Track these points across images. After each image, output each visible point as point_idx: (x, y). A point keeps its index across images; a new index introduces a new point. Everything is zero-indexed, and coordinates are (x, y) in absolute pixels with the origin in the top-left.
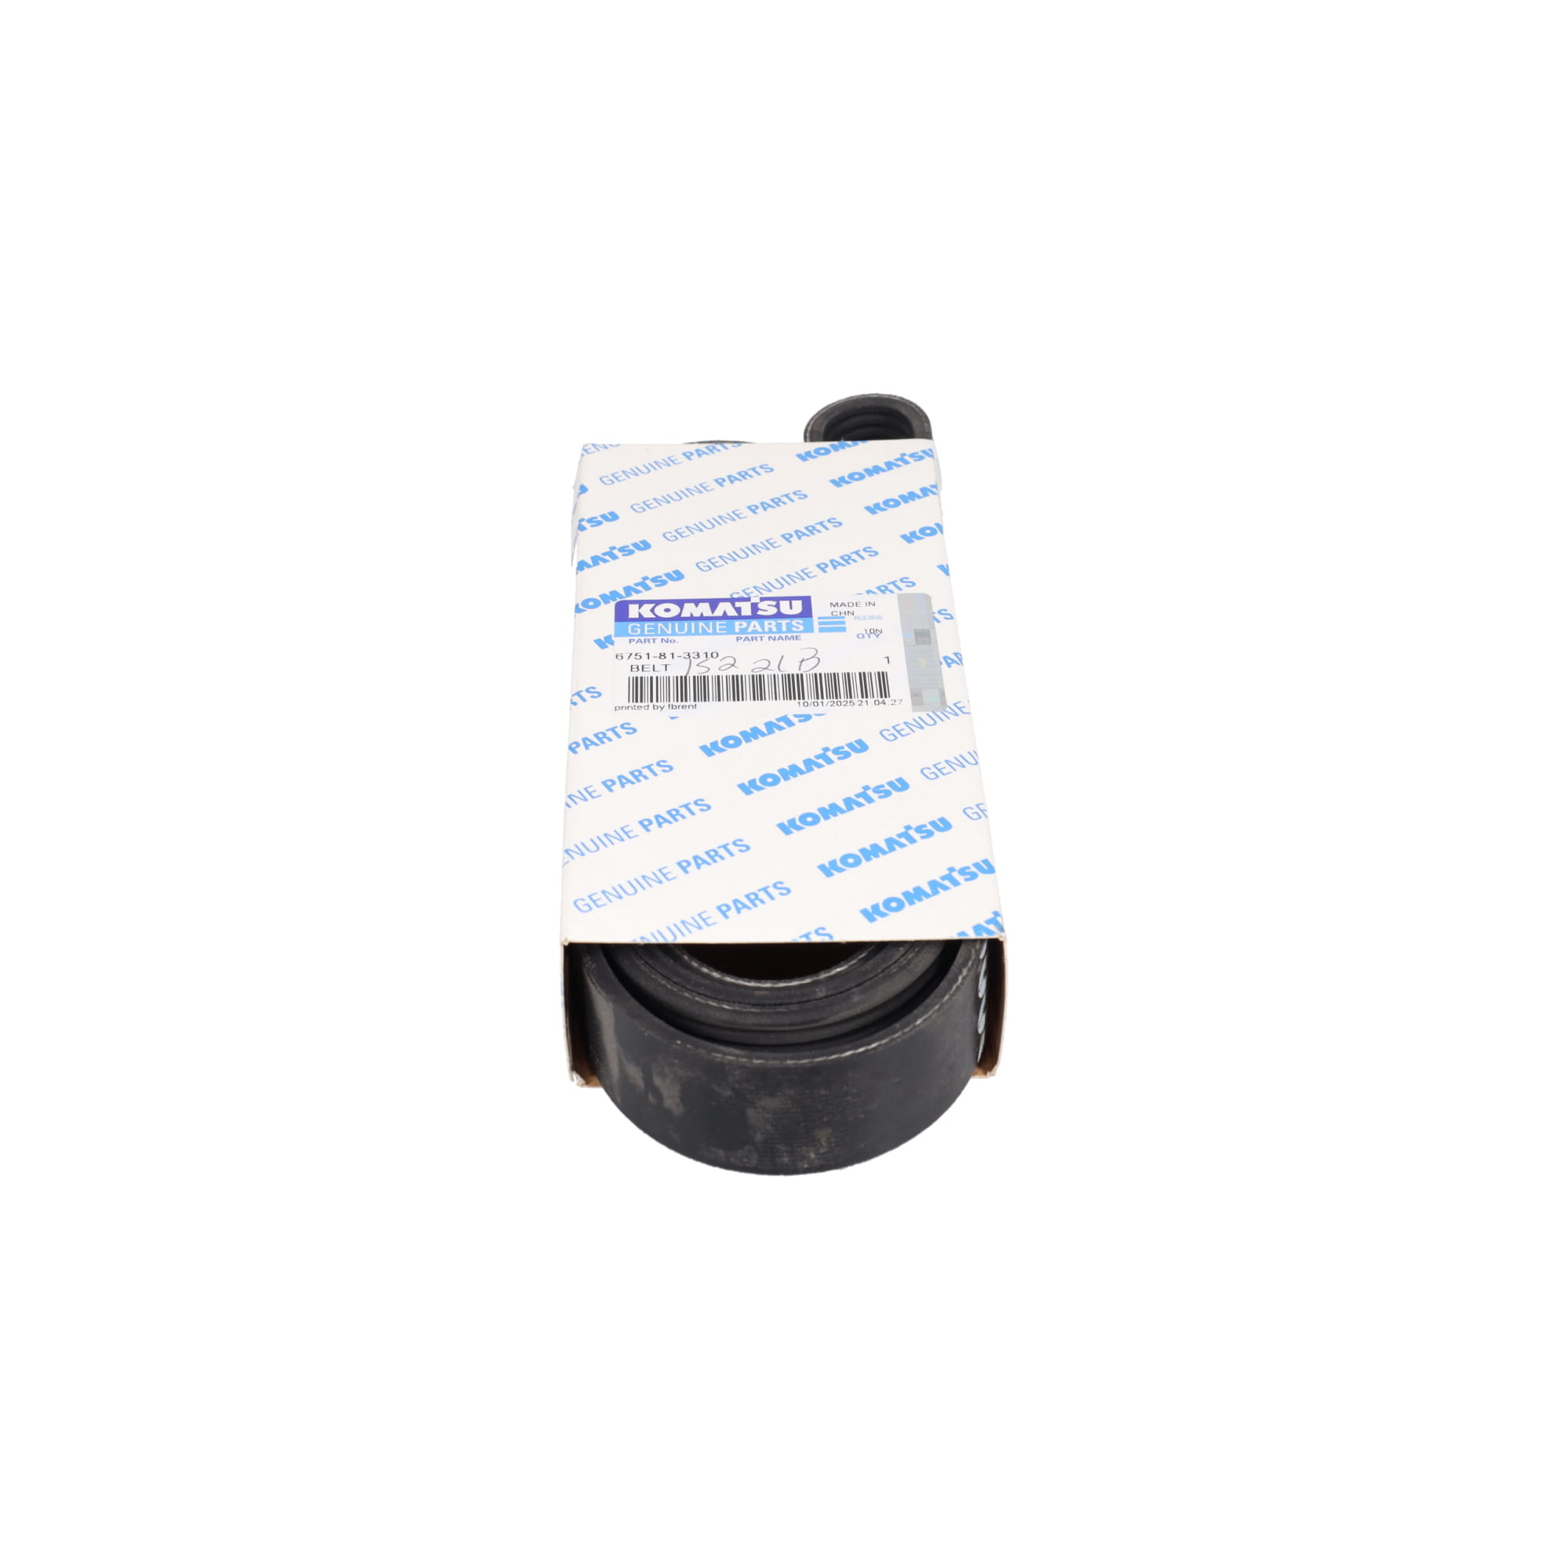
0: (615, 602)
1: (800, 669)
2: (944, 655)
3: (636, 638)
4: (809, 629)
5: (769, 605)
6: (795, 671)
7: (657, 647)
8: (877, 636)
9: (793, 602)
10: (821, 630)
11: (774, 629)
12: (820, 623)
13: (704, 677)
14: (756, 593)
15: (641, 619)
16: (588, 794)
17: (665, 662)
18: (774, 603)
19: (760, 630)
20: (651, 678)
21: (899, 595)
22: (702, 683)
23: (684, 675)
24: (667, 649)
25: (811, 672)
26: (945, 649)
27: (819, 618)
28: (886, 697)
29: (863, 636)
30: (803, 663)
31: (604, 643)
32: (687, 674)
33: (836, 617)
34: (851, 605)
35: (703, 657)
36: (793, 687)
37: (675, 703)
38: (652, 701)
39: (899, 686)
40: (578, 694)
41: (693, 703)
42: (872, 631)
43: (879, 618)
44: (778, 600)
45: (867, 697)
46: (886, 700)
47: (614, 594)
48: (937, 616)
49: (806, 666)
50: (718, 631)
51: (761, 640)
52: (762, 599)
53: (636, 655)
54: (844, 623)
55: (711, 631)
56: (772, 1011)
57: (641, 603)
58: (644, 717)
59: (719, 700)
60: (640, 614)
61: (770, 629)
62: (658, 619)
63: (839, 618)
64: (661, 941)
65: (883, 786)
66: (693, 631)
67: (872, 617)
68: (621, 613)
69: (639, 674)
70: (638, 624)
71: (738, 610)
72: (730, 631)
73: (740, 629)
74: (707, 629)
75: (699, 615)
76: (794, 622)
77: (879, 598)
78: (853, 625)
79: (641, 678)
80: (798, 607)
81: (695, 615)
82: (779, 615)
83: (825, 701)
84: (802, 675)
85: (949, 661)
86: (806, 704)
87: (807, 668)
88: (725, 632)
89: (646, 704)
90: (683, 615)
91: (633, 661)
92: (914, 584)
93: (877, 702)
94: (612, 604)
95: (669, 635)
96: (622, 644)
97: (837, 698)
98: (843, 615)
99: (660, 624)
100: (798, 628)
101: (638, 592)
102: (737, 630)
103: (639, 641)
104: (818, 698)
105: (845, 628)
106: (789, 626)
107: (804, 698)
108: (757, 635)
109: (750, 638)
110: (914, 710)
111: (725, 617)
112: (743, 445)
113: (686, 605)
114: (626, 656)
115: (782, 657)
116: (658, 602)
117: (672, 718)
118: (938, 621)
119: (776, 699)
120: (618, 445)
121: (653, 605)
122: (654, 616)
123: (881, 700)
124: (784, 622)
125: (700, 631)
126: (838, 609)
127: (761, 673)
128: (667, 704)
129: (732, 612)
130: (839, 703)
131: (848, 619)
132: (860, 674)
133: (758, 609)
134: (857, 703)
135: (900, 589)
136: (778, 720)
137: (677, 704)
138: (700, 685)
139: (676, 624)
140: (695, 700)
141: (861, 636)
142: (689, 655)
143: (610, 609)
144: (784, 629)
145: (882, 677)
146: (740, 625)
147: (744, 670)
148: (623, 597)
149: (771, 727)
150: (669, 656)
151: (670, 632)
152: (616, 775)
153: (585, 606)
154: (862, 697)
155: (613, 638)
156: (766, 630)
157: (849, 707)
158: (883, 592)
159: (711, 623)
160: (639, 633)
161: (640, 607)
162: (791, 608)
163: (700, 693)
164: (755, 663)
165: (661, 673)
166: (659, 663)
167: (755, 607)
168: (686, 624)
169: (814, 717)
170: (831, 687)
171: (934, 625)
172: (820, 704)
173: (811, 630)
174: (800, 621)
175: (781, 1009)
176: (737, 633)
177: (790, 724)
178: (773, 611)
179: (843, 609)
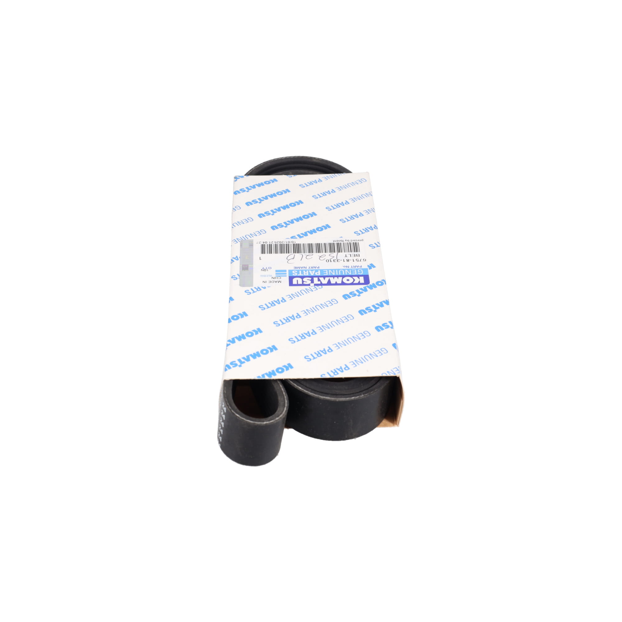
0: (370, 284)
1: (295, 255)
2: (238, 261)
3: (359, 268)
4: (290, 271)
5: (306, 282)
6: (296, 254)
7: (351, 264)
8: (263, 268)
9: (296, 283)
10: (285, 271)
11: (304, 271)
12: (286, 274)
13: (331, 252)
14: (312, 288)
15: (358, 276)
16: (368, 212)
17: (347, 258)
18: (304, 283)
19: (310, 271)
20: (351, 252)
21: (252, 286)
22: (332, 250)
23: (339, 253)
24: (346, 264)
25: (290, 254)
26: (237, 264)
27: (286, 276)
28: (263, 245)
29: (269, 268)
30: (293, 257)
31: (371, 266)
32: (338, 253)
33: (279, 276)
34: (273, 282)
35: (332, 260)
36: (297, 249)
37: (341, 242)
38: (350, 243)
39: (257, 248)
40: (378, 246)
41: (334, 242)
42: (265, 270)
43: (261, 276)
44: (303, 285)
45: (270, 245)
46: (262, 243)
47: (371, 288)
48: (238, 277)
49: (292, 256)
50: (327, 271)
51: (309, 267)
52: (309, 285)
53: (358, 261)
54: (276, 274)
55: (330, 271)
57: (359, 284)
58: (353, 238)
59: (325, 244)
60: (359, 278)
61: (306, 272)
62: (351, 276)
63: (278, 276)
65: (267, 215)
66: (337, 271)
67: (265, 276)
68: (367, 280)
69: (356, 253)
70: (359, 274)
71: (319, 280)
72: (322, 271)
73: (318, 272)
74: (331, 272)
75: (335, 278)
76: (296, 275)
77: (261, 285)
78: (273, 273)
79: (355, 252)
80: (295, 281)
81: (337, 278)
82: (302, 277)
83: (285, 243)
84: (294, 253)
85: (237, 258)
86: (293, 242)
87: (292, 255)
89: (352, 242)
90: (342, 278)
91: (359, 258)
92: (245, 291)
93: (266, 242)
94: (371, 283)
95: (346, 269)
96: (365, 265)
97: (281, 244)
98: (276, 277)
99: (350, 274)
100: (295, 272)
101: (361, 289)
102: (319, 271)
103: (358, 267)
104: (288, 244)
105: (276, 272)
106: (298, 273)
107: (293, 244)
108: (311, 269)
109: (314, 268)
110: (253, 240)
111: (324, 277)
113: (340, 282)
114: (362, 260)
115: (301, 260)
117: (342, 237)
118: (238, 275)
119: (304, 244)
121: (354, 282)
122: (353, 277)
123: (265, 243)
124: (300, 274)
125: (334, 271)
126: (278, 280)
127: (309, 254)
128: (344, 242)
129: (322, 279)
130: (280, 242)
131: (274, 276)
132: (271, 253)
133: (311, 280)
134: (274, 242)
135: (252, 289)
136: (303, 237)
137: (340, 242)
138: (332, 249)
139: (344, 274)
140: (334, 243)
141: (270, 268)
142: (338, 261)
143: (372, 281)
144: (300, 272)
145: (263, 252)
146: (318, 274)
147: (316, 255)
148: (367, 286)
149: (306, 234)
150: (345, 260)
151: (346, 270)
152: (359, 218)
153: (382, 283)
154: (271, 245)
155: (368, 268)
156: (307, 271)
157: (277, 241)
158: (259, 288)
159: (330, 274)
160: (358, 270)
161: (359, 282)
162: (297, 281)
163: (332, 246)
164: (312, 258)
165: (347, 253)
166: (349, 258)
167: (312, 281)
168: (340, 274)
169: (290, 238)
170: (283, 248)
171: (240, 273)
172: (287, 242)
173: (289, 271)
174: (294, 275)
176: (319, 270)
177: (299, 235)
178: (305, 279)
179: (276, 280)
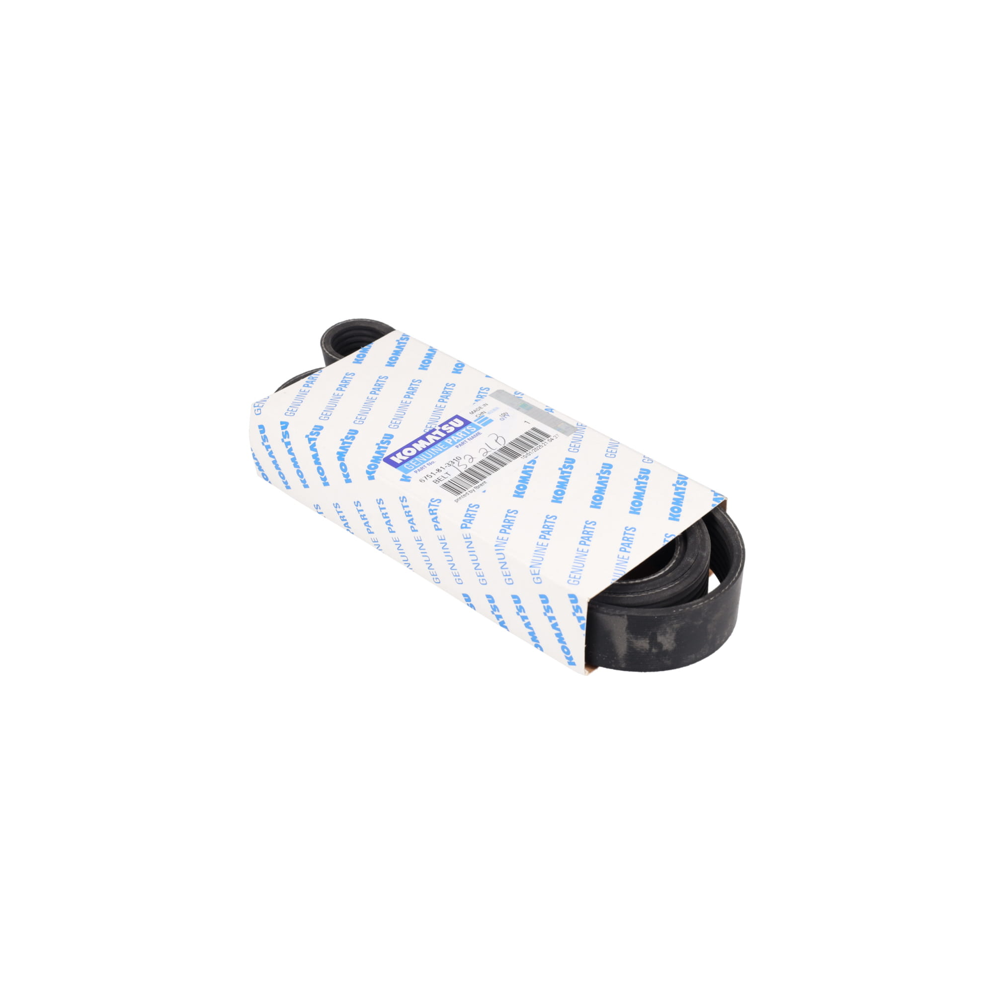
0: (382, 460)
3: (416, 470)
4: (478, 428)
5: (447, 427)
6: (500, 446)
7: (431, 468)
8: (508, 416)
9: (454, 420)
10: (483, 425)
12: (478, 423)
13: (469, 469)
14: (433, 424)
15: (405, 461)
16: (502, 540)
17: (444, 472)
18: (447, 425)
19: (459, 439)
20: (449, 481)
21: (490, 396)
23: (460, 473)
24: (436, 466)
25: (507, 444)
26: (540, 406)
27: (475, 421)
28: (549, 437)
29: (503, 419)
30: (498, 442)
31: (406, 479)
33: (481, 417)
34: (478, 409)
35: (455, 462)
37: (477, 485)
38: (465, 490)
39: (547, 430)
42: (503, 415)
43: (498, 408)
44: (447, 423)
45: (543, 441)
46: (552, 438)
47: (376, 460)
48: (517, 396)
49: (501, 442)
50: (444, 449)
51: (466, 442)
52: (440, 426)
53: (428, 476)
54: (487, 418)
56: (683, 579)
57: (394, 455)
59: (490, 474)
60: (401, 460)
62: (412, 457)
64: (621, 576)
65: (602, 470)
66: (434, 454)
67: (495, 410)
68: (391, 463)
69: (442, 483)
70: (407, 464)
71: (438, 436)
75: (426, 447)
76: (468, 428)
77: (484, 401)
78: (492, 417)
79: (445, 484)
80: (459, 421)
81: (424, 447)
82: (457, 429)
83: (530, 451)
84: (505, 446)
85: (549, 410)
86: (525, 456)
87: (504, 443)
88: (447, 447)
89: (465, 493)
90: (419, 451)
91: (431, 479)
92: (488, 388)
93: (549, 441)
94: (382, 462)
95: (427, 461)
96: (414, 475)
97: (532, 447)
98: (482, 415)
99: (417, 459)
100: (473, 430)
101: (384, 451)
102: (451, 444)
103: (419, 470)
104: (526, 452)
105: (491, 420)
106: (468, 431)
107: (520, 455)
108: (462, 442)
109: (462, 444)
110: (568, 436)
111: (437, 441)
112: (322, 370)
113: (414, 445)
114: (424, 479)
115: (486, 444)
116: (401, 450)
117: (484, 491)
118: (521, 398)
119: (510, 461)
120: (268, 397)
121: (400, 453)
122: (408, 457)
123: (550, 439)
124: (464, 430)
125: (437, 452)
127: (489, 454)
128: (473, 488)
129: (437, 438)
130: (536, 449)
131: (486, 415)
132: (526, 433)
133: (445, 431)
134: (543, 445)
135: (486, 393)
136: (524, 468)
138: (473, 473)
142: (448, 464)
143: (383, 465)
144: (468, 433)
145: (536, 430)
146: (448, 441)
147: (480, 457)
148: (382, 457)
149: (526, 473)
150: (441, 469)
151: (426, 459)
152: (501, 527)
154: (541, 441)
155: (407, 475)
156: (462, 437)
158: (482, 398)
159: (436, 447)
161: (396, 457)
162: (457, 423)
163: (479, 476)
164: (480, 452)
165: (450, 477)
167: (442, 431)
168: (426, 453)
169: (536, 459)
170: (523, 445)
171: (522, 400)
172: (530, 453)
173: (480, 428)
174: (470, 426)
175: (686, 576)
176: (453, 445)
177: (531, 467)
178: (452, 428)
179: (478, 413)
